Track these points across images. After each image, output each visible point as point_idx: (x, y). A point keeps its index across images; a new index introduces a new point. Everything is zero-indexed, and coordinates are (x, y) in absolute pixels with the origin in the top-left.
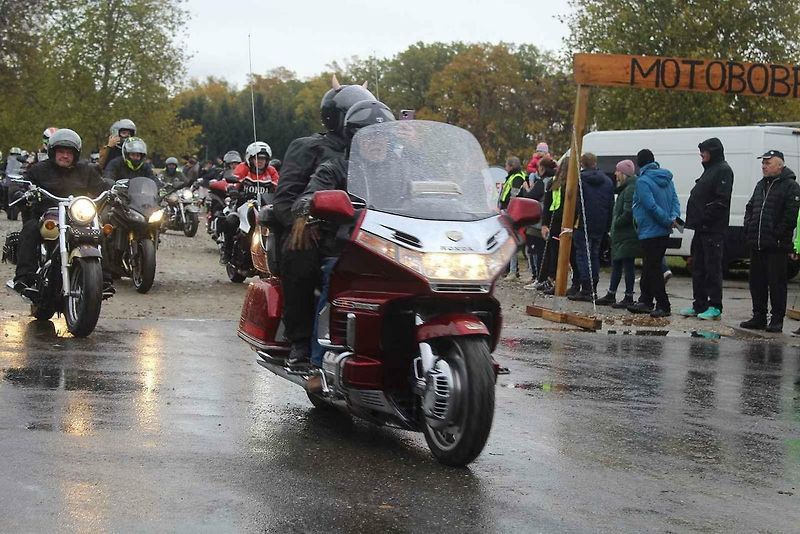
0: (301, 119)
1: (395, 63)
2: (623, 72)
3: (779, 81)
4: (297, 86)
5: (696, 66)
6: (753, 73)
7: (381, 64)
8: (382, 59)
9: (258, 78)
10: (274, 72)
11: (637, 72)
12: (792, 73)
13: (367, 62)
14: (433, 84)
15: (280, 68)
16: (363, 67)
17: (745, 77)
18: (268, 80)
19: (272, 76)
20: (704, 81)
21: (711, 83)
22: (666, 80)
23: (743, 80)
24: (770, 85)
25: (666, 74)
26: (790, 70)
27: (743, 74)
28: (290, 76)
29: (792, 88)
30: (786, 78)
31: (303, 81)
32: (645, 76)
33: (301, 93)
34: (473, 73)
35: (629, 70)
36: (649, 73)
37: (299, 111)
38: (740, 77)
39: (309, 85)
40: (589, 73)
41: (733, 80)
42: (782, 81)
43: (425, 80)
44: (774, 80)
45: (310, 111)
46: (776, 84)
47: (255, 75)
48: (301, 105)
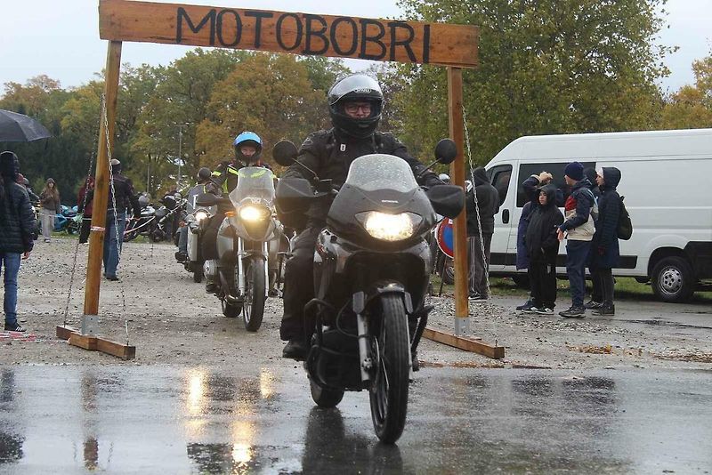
0: (69, 131)
1: (171, 71)
2: (167, 24)
3: (370, 39)
4: (61, 97)
5: (263, 19)
6: (338, 28)
7: (156, 72)
8: (156, 67)
9: (18, 87)
10: (34, 80)
11: (185, 25)
12: (387, 29)
13: (139, 70)
14: (215, 95)
15: (41, 77)
16: (135, 76)
17: (327, 34)
18: (29, 90)
19: (33, 85)
20: (274, 38)
21: (284, 42)
22: (223, 36)
23: (324, 38)
24: (359, 44)
25: (223, 28)
26: (385, 26)
27: (324, 30)
28: (53, 85)
29: (388, 49)
30: (380, 36)
31: (68, 91)
32: (195, 30)
33: (66, 104)
34: (259, 82)
35: (175, 22)
36: (200, 26)
37: (64, 123)
38: (319, 34)
39: (76, 95)
40: (120, 25)
41: (312, 37)
42: (376, 39)
43: (206, 89)
44: (365, 38)
45: (77, 124)
46: (368, 43)
47: (14, 85)
48: (68, 116)
